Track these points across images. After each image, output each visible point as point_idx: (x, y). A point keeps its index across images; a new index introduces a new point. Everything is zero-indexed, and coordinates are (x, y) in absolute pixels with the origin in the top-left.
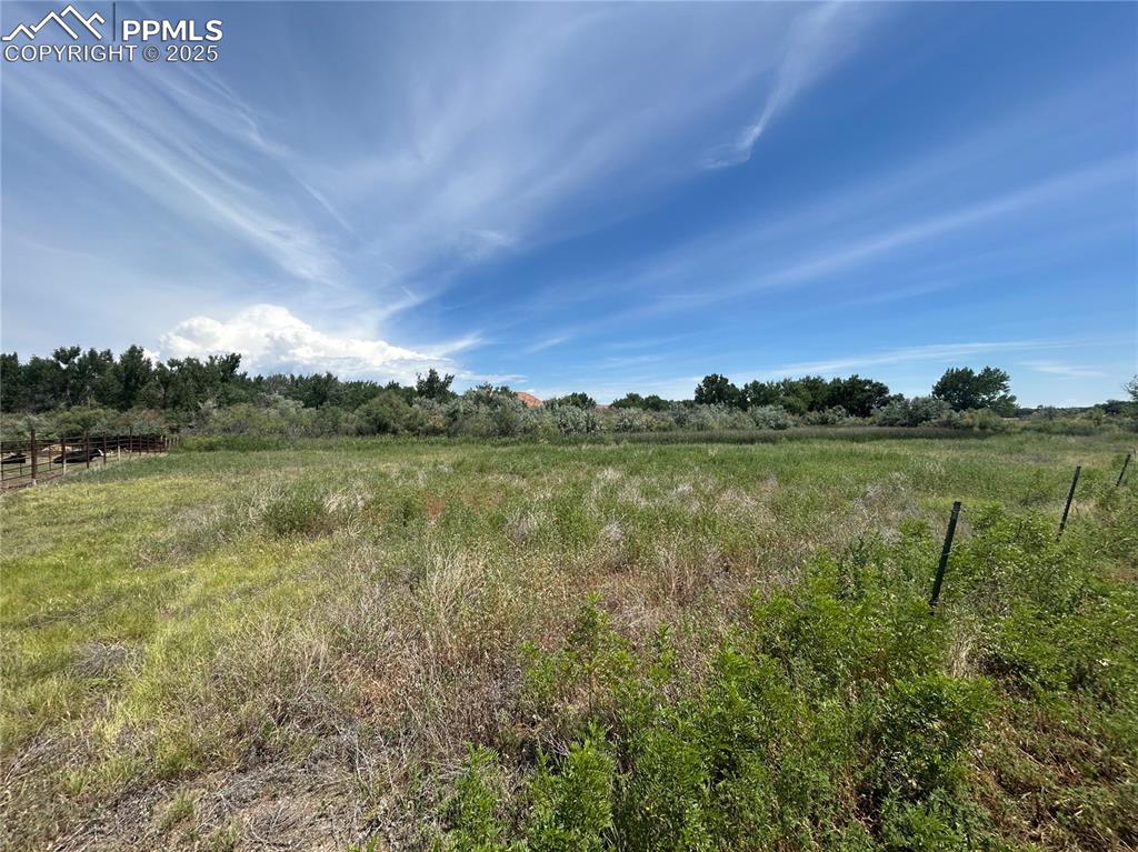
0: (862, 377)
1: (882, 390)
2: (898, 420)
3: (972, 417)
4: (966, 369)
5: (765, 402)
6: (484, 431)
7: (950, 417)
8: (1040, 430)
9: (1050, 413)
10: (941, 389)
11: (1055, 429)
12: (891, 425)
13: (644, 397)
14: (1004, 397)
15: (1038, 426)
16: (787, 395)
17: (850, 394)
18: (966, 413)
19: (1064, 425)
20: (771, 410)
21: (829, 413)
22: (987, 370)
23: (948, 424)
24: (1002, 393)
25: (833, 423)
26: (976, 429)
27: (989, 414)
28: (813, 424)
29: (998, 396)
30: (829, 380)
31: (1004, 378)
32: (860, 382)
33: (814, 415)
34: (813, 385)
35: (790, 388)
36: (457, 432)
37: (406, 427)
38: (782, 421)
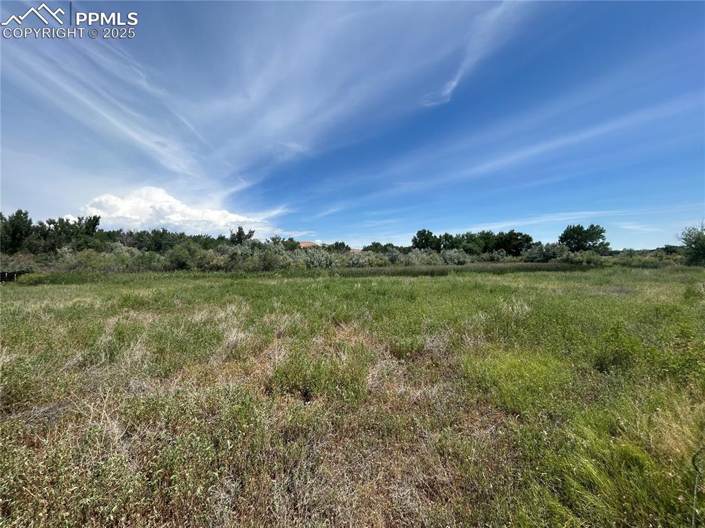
0: (516, 231)
1: (528, 239)
2: (536, 258)
3: (582, 256)
4: (579, 226)
5: (452, 247)
6: (250, 267)
7: (568, 256)
8: (624, 265)
9: (631, 253)
10: (563, 238)
11: (633, 264)
12: (532, 261)
13: (383, 245)
14: (602, 243)
15: (623, 261)
16: (468, 242)
17: (509, 242)
18: (578, 254)
19: (640, 261)
20: (455, 252)
21: (495, 254)
22: (592, 226)
23: (567, 260)
24: (601, 241)
25: (498, 260)
26: (585, 264)
27: (593, 255)
28: (485, 261)
29: (599, 243)
30: (496, 234)
31: (602, 231)
32: (515, 234)
33: (486, 255)
34: (486, 236)
35: (470, 238)
36: (232, 269)
37: (197, 265)
38: (461, 260)
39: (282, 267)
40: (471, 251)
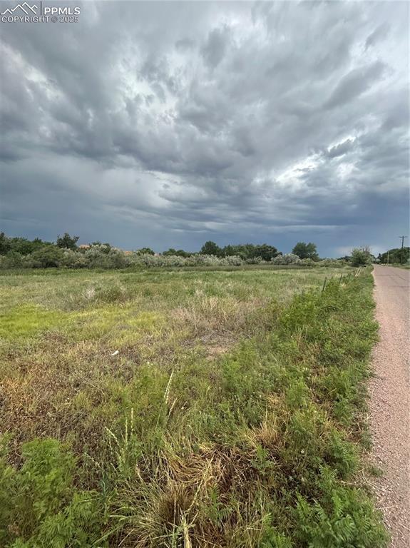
0: (268, 245)
2: (282, 262)
4: (303, 243)
5: (232, 254)
7: (299, 261)
10: (295, 251)
12: (279, 264)
14: (315, 254)
18: (304, 260)
21: (256, 259)
22: (310, 244)
23: (298, 264)
25: (257, 263)
26: (307, 266)
27: (311, 260)
31: (315, 247)
34: (249, 247)
36: (93, 267)
37: (63, 264)
38: (239, 263)
39: (128, 266)
40: (242, 257)
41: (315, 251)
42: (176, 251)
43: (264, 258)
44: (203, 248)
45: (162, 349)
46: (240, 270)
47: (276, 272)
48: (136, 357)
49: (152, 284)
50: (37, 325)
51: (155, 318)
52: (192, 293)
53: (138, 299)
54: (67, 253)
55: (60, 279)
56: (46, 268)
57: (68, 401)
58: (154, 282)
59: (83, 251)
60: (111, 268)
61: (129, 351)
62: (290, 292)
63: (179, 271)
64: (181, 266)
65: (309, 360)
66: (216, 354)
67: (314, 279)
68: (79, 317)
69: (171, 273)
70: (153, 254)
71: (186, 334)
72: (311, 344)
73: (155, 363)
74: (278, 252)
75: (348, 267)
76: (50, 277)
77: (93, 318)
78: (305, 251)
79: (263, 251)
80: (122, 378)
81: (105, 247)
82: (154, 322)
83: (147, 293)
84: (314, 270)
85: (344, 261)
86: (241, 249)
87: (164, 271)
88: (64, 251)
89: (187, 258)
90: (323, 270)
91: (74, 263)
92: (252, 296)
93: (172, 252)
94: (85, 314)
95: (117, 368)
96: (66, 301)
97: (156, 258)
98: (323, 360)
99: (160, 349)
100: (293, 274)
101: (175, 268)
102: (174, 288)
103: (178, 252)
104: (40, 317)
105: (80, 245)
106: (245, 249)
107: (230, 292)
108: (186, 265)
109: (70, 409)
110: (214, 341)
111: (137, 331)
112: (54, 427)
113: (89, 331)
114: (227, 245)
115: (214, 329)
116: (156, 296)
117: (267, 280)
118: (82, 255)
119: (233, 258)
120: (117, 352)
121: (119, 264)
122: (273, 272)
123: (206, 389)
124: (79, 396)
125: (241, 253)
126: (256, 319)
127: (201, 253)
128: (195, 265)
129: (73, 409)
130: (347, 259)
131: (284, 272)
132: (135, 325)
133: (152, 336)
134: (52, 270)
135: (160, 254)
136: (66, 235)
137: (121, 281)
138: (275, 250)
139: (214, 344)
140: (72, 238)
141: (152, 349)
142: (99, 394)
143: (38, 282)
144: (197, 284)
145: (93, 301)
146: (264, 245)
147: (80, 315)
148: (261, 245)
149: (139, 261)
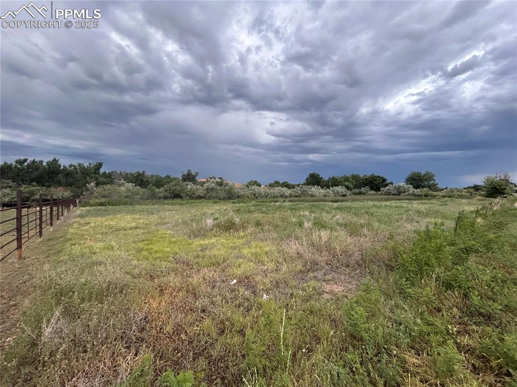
2: (392, 193)
3: (421, 192)
4: (418, 172)
5: (338, 185)
7: (413, 191)
10: (408, 180)
12: (389, 195)
14: (433, 183)
16: (345, 182)
18: (419, 190)
19: (459, 194)
21: (363, 190)
22: (427, 172)
23: (412, 194)
25: (364, 194)
26: (423, 196)
27: (428, 191)
28: (356, 194)
30: (362, 176)
31: (433, 176)
32: (375, 176)
33: (356, 190)
34: (355, 177)
36: (210, 198)
37: (187, 195)
38: (344, 194)
39: (239, 197)
40: (348, 188)
41: (433, 180)
42: (281, 182)
43: (372, 189)
44: (307, 179)
45: (277, 282)
46: (347, 201)
47: (388, 203)
48: (253, 287)
49: (261, 215)
50: (168, 249)
51: (267, 249)
52: (301, 225)
53: (250, 229)
54: (190, 186)
55: (184, 209)
56: (173, 199)
57: (197, 326)
58: (262, 212)
59: (202, 184)
60: (224, 199)
61: (246, 281)
62: (409, 227)
63: (284, 202)
64: (286, 197)
65: (451, 313)
66: (331, 292)
67: (437, 212)
68: (201, 245)
69: (277, 204)
70: (260, 186)
71: (299, 267)
72: (449, 292)
73: (271, 296)
74: (388, 181)
75: (479, 198)
76: (177, 207)
77: (213, 246)
78: (421, 180)
79: (370, 181)
80: (242, 308)
81: (219, 180)
82: (266, 253)
83: (258, 224)
84: (433, 201)
85: (472, 190)
86: (347, 179)
87: (270, 202)
88: (187, 185)
89: (292, 189)
90: (446, 201)
91: (194, 195)
92: (365, 231)
93: (277, 184)
94: (206, 242)
95: (236, 297)
96: (190, 229)
97: (262, 189)
98: (471, 315)
99: (274, 282)
100: (409, 206)
101: (280, 199)
102: (283, 220)
103: (283, 184)
104: (171, 243)
105: (200, 179)
106: (351, 179)
107: (341, 225)
108: (291, 196)
109: (199, 335)
110: (328, 277)
111: (252, 261)
112: (186, 350)
113: (210, 258)
114: (331, 177)
115: (327, 264)
116: (266, 227)
117: (379, 212)
118: (201, 187)
119: (339, 189)
120: (235, 281)
121: (231, 196)
122: (384, 203)
123: (328, 333)
124: (206, 322)
125: (347, 183)
126: (374, 257)
127: (304, 184)
128: (300, 196)
129: (202, 335)
130: (476, 188)
131: (398, 203)
132: (249, 255)
133: (266, 267)
134: (179, 201)
135: (266, 186)
136: (189, 171)
137: (233, 211)
138: (384, 180)
139: (329, 281)
140: (193, 174)
141: (267, 281)
142: (222, 322)
143: (168, 211)
144: (303, 216)
145: (212, 230)
146: (372, 175)
147: (202, 242)
148: (369, 175)
149: (247, 192)
